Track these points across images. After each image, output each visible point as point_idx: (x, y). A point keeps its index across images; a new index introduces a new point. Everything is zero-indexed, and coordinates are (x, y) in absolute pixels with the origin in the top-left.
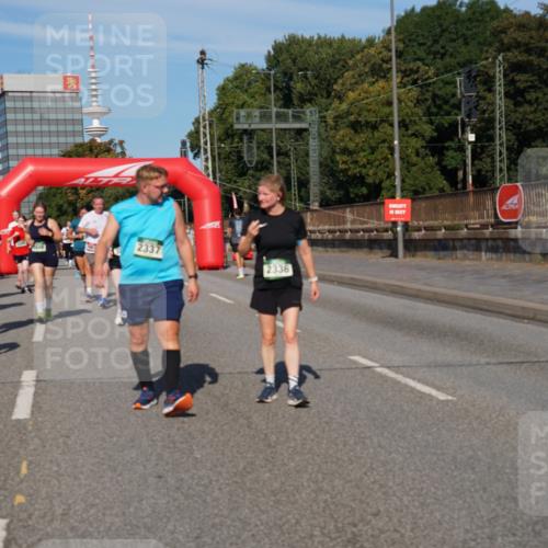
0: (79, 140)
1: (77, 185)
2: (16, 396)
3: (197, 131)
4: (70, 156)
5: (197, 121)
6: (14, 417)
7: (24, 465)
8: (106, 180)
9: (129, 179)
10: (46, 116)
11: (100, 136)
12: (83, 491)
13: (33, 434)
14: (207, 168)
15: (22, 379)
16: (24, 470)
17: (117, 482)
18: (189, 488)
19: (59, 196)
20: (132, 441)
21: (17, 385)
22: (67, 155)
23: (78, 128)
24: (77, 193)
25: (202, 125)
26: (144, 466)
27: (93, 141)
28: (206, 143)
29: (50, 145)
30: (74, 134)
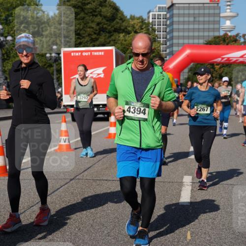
0: (217, 34)
1: (216, 62)
4: (211, 44)
7: (189, 233)
8: (235, 59)
10: (197, 19)
11: (230, 31)
13: (192, 215)
15: (183, 181)
21: (181, 184)
22: (209, 43)
23: (216, 26)
27: (226, 34)
29: (199, 37)
30: (214, 30)
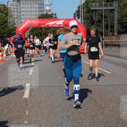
0: (42, 13)
1: (42, 27)
2: (24, 91)
3: (79, 10)
5: (79, 7)
6: (24, 97)
7: (27, 111)
8: (51, 26)
9: (58, 25)
11: (49, 12)
12: (45, 120)
13: (30, 103)
14: (82, 22)
15: (26, 86)
16: (27, 113)
17: (55, 118)
18: (77, 120)
19: (36, 31)
20: (60, 105)
22: (39, 18)
25: (80, 8)
26: (63, 113)
27: (47, 13)
28: (82, 14)
30: (41, 11)
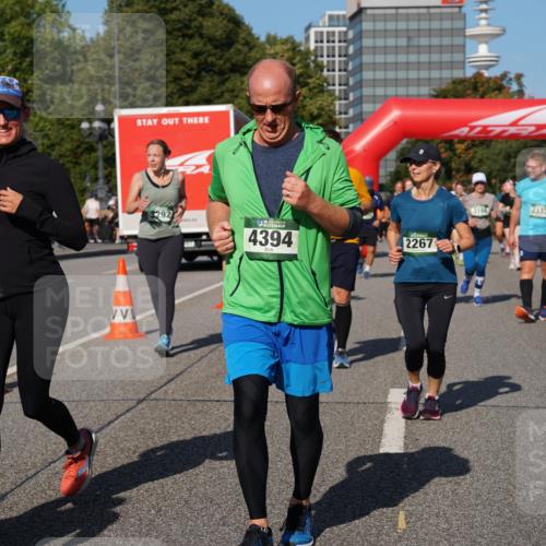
0: (458, 74)
2: (383, 422)
4: (445, 97)
7: (402, 516)
10: (415, 42)
11: (487, 68)
13: (409, 476)
15: (389, 400)
21: (383, 407)
22: (442, 95)
23: (457, 57)
24: (452, 149)
27: (479, 75)
29: (419, 82)
30: (452, 65)
